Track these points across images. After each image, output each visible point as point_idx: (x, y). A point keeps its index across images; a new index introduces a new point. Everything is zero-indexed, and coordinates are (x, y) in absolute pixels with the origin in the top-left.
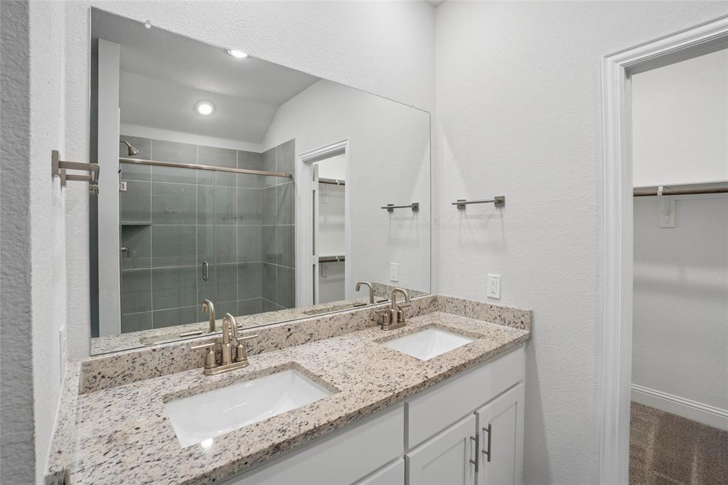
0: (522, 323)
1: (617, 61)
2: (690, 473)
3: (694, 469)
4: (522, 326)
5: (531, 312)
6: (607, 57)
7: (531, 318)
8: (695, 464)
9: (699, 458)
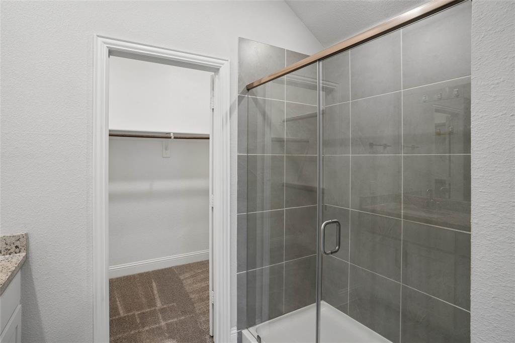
0: (17, 247)
1: (105, 43)
2: (118, 308)
3: (119, 305)
4: (17, 250)
5: (26, 234)
6: (98, 36)
7: (27, 239)
8: (118, 302)
9: (119, 298)
